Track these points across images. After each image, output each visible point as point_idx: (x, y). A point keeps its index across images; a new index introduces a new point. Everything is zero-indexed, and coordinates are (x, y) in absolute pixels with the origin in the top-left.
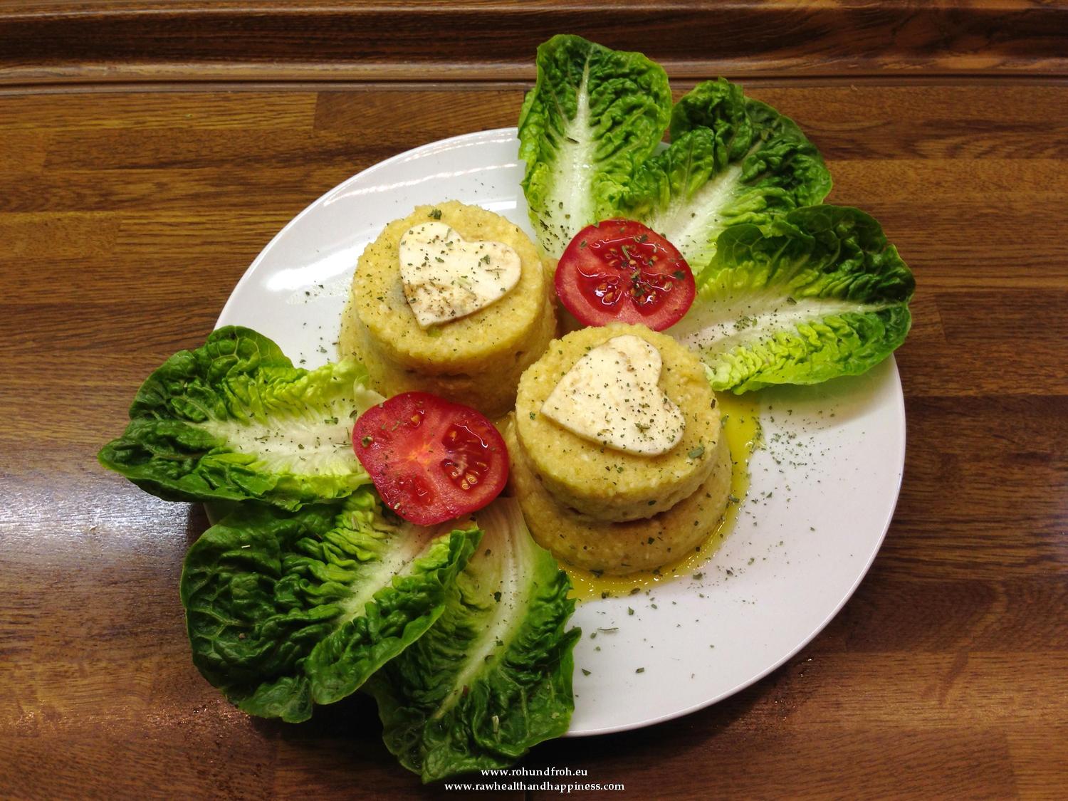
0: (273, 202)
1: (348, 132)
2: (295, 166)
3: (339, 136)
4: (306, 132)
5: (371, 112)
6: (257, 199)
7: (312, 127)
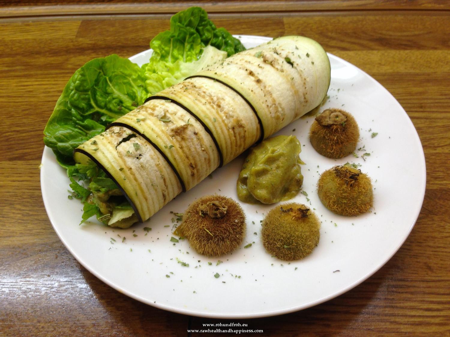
0: (42, 74)
1: (96, 38)
2: (60, 55)
3: (90, 41)
4: (70, 39)
5: (112, 29)
6: (32, 73)
7: (74, 37)
